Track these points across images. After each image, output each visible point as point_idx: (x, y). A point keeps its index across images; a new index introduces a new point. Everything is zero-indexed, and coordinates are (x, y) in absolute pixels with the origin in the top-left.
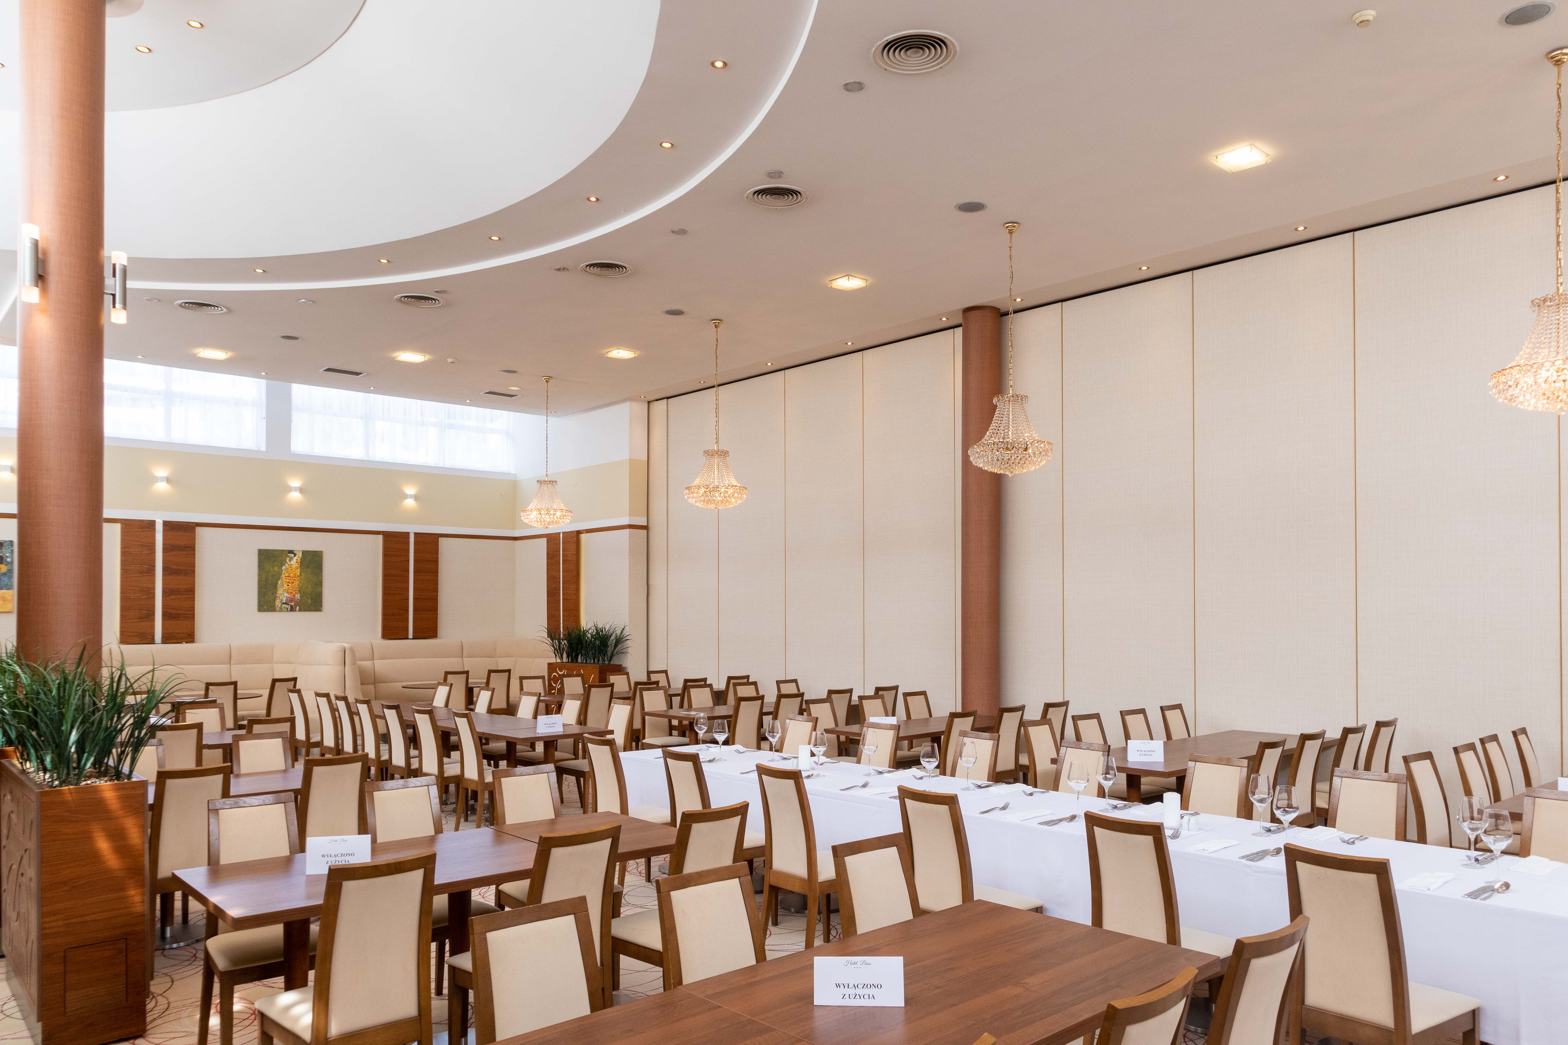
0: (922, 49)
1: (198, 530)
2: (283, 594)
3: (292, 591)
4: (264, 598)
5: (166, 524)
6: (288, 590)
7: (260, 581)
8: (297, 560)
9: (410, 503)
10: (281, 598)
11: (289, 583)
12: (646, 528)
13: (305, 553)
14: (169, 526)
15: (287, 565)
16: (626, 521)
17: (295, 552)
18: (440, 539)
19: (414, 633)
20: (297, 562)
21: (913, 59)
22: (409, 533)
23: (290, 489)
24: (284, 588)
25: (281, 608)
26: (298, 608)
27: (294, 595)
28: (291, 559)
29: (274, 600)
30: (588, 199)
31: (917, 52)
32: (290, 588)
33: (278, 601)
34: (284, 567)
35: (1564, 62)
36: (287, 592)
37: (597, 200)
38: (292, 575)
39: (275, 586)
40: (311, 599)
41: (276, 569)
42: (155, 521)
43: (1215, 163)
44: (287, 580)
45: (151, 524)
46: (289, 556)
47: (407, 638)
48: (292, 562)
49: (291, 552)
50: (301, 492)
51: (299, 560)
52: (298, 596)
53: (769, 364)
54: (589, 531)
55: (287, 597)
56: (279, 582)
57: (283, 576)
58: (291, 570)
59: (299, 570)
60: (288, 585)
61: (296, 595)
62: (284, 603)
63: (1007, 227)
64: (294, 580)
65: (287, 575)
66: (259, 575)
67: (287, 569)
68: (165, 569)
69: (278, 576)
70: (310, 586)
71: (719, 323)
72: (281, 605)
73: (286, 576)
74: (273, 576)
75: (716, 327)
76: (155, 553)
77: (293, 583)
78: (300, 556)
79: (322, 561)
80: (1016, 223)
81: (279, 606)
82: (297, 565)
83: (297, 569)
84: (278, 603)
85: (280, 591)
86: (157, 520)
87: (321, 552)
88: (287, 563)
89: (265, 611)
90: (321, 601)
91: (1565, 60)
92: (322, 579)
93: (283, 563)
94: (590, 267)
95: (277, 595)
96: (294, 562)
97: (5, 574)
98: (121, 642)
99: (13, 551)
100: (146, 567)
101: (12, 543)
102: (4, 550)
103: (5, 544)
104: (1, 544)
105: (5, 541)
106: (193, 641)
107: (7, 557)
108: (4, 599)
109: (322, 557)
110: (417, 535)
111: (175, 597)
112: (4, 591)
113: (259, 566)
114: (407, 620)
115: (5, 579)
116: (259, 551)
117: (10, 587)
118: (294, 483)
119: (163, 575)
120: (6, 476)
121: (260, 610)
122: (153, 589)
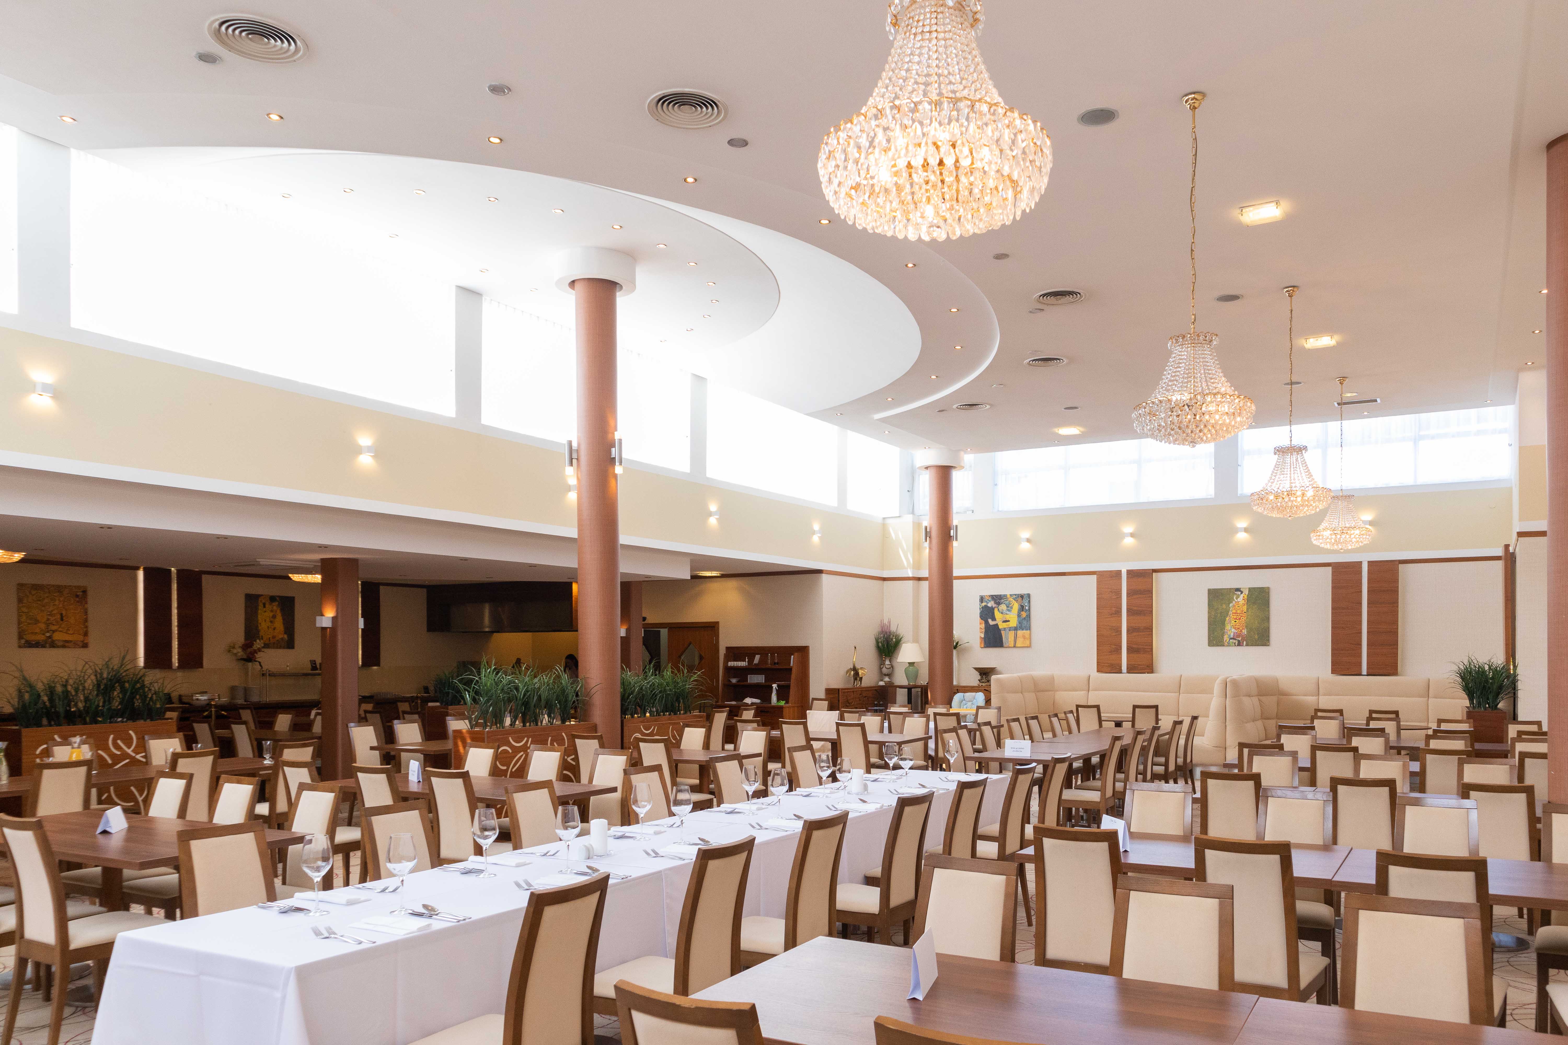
1: (1155, 575)
2: (1230, 630)
4: (1214, 633)
7: (1209, 618)
11: (1236, 619)
13: (1251, 590)
14: (1132, 574)
15: (1234, 602)
18: (1401, 566)
22: (1361, 562)
23: (1236, 530)
25: (1229, 643)
26: (1245, 643)
27: (1241, 631)
28: (1238, 597)
34: (1231, 605)
36: (1235, 628)
38: (1239, 611)
40: (1258, 634)
41: (1224, 606)
42: (1120, 571)
44: (1235, 617)
45: (1118, 573)
46: (1235, 594)
47: (1361, 674)
49: (1238, 590)
50: (1246, 532)
51: (1246, 597)
52: (1245, 632)
55: (1234, 633)
56: (1227, 619)
57: (1230, 613)
59: (1246, 606)
60: (1235, 622)
61: (1243, 631)
62: (1231, 639)
65: (1234, 611)
66: (1209, 612)
68: (1128, 610)
69: (1226, 613)
70: (1257, 622)
74: (1221, 613)
76: (1121, 597)
77: (1240, 619)
78: (1247, 594)
79: (1269, 597)
84: (1226, 638)
85: (1228, 627)
86: (1122, 570)
87: (1268, 588)
89: (1214, 646)
90: (1269, 636)
92: (1269, 614)
93: (1230, 601)
96: (1241, 599)
97: (1025, 619)
98: (1098, 671)
99: (1029, 601)
100: (1114, 609)
101: (1029, 595)
102: (1024, 601)
103: (1025, 596)
104: (1022, 596)
105: (1025, 594)
106: (1152, 672)
107: (1026, 606)
108: (1024, 637)
109: (1268, 593)
110: (1371, 564)
111: (1137, 634)
112: (1024, 631)
113: (1209, 605)
114: (1360, 655)
115: (1025, 622)
116: (1209, 590)
117: (1029, 628)
118: (1242, 524)
119: (1127, 615)
120: (1025, 545)
121: (1210, 645)
122: (1120, 627)
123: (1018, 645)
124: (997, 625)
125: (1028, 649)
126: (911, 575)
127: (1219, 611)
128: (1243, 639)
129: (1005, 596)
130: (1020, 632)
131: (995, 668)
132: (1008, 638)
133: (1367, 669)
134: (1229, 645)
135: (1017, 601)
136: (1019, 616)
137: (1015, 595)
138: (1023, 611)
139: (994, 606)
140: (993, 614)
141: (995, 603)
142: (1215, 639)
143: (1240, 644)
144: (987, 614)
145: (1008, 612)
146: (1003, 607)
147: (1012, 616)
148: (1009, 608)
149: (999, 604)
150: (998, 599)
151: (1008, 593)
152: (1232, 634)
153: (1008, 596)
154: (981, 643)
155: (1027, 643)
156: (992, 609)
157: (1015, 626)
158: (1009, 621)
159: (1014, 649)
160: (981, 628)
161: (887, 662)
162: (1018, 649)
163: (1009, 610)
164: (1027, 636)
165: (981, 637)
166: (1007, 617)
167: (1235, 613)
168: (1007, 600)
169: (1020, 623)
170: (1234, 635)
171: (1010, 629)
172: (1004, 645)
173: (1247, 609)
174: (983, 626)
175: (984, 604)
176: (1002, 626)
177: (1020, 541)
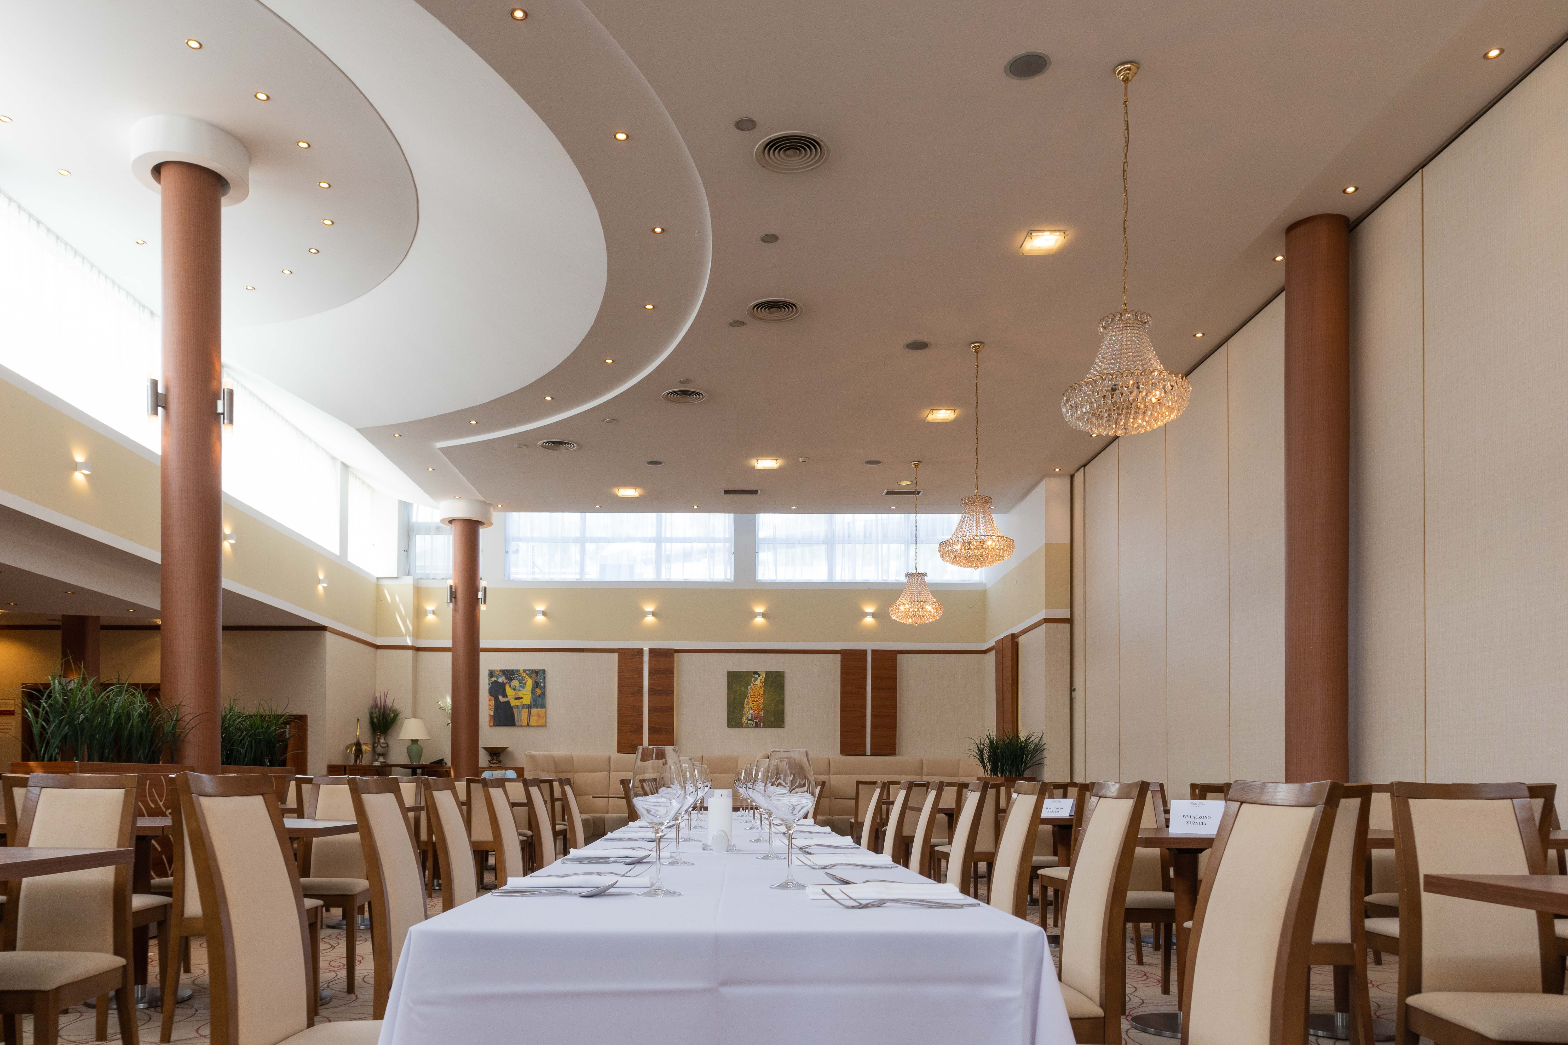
1: (677, 656)
2: (749, 712)
3: (757, 709)
4: (733, 715)
5: (651, 651)
6: (754, 707)
7: (729, 700)
8: (761, 680)
9: (869, 621)
12: (1070, 622)
14: (654, 653)
15: (752, 684)
16: (1043, 616)
18: (899, 655)
20: (761, 682)
22: (866, 650)
23: (755, 615)
24: (750, 706)
25: (747, 724)
28: (756, 679)
29: (741, 717)
33: (744, 717)
34: (749, 687)
36: (753, 710)
38: (756, 694)
40: (774, 716)
41: (743, 688)
44: (753, 699)
45: (641, 651)
46: (754, 677)
47: (865, 755)
49: (756, 673)
50: (763, 617)
51: (763, 679)
52: (762, 713)
55: (752, 714)
56: (746, 701)
57: (749, 695)
59: (763, 689)
60: (753, 704)
61: (761, 713)
62: (749, 720)
65: (752, 694)
66: (729, 694)
67: (752, 688)
68: (650, 690)
70: (773, 704)
72: (747, 722)
73: (751, 695)
74: (740, 695)
77: (757, 701)
78: (764, 677)
79: (784, 681)
83: (761, 688)
84: (744, 719)
85: (746, 709)
86: (644, 649)
87: (783, 672)
89: (733, 727)
90: (783, 718)
92: (784, 698)
96: (759, 682)
97: (539, 696)
98: (619, 752)
99: (545, 678)
100: (636, 688)
101: (544, 671)
102: (538, 677)
103: (539, 673)
104: (537, 672)
105: (539, 670)
107: (541, 682)
108: (539, 716)
109: (784, 677)
110: (874, 652)
111: (659, 712)
113: (728, 687)
114: (865, 737)
115: (539, 700)
116: (729, 673)
117: (543, 706)
118: (759, 609)
119: (649, 695)
120: (540, 618)
121: (729, 726)
122: (642, 707)
123: (532, 724)
124: (508, 702)
126: (410, 644)
129: (518, 671)
130: (534, 711)
131: (506, 748)
132: (522, 716)
133: (871, 749)
134: (747, 727)
135: (531, 677)
136: (533, 692)
137: (529, 670)
138: (537, 688)
139: (505, 681)
140: (504, 690)
141: (507, 678)
142: (734, 720)
143: (757, 726)
144: (497, 689)
145: (521, 689)
146: (515, 683)
147: (525, 693)
148: (522, 684)
149: (511, 679)
150: (510, 674)
151: (521, 668)
152: (750, 716)
153: (522, 672)
154: (490, 722)
155: (542, 722)
156: (503, 685)
158: (521, 698)
159: (527, 728)
160: (490, 705)
161: (382, 740)
162: (531, 728)
164: (542, 715)
165: (490, 715)
166: (520, 694)
167: (753, 695)
168: (519, 676)
169: (534, 700)
171: (524, 707)
172: (517, 724)
174: (493, 703)
175: (493, 679)
176: (513, 703)
177: (534, 613)
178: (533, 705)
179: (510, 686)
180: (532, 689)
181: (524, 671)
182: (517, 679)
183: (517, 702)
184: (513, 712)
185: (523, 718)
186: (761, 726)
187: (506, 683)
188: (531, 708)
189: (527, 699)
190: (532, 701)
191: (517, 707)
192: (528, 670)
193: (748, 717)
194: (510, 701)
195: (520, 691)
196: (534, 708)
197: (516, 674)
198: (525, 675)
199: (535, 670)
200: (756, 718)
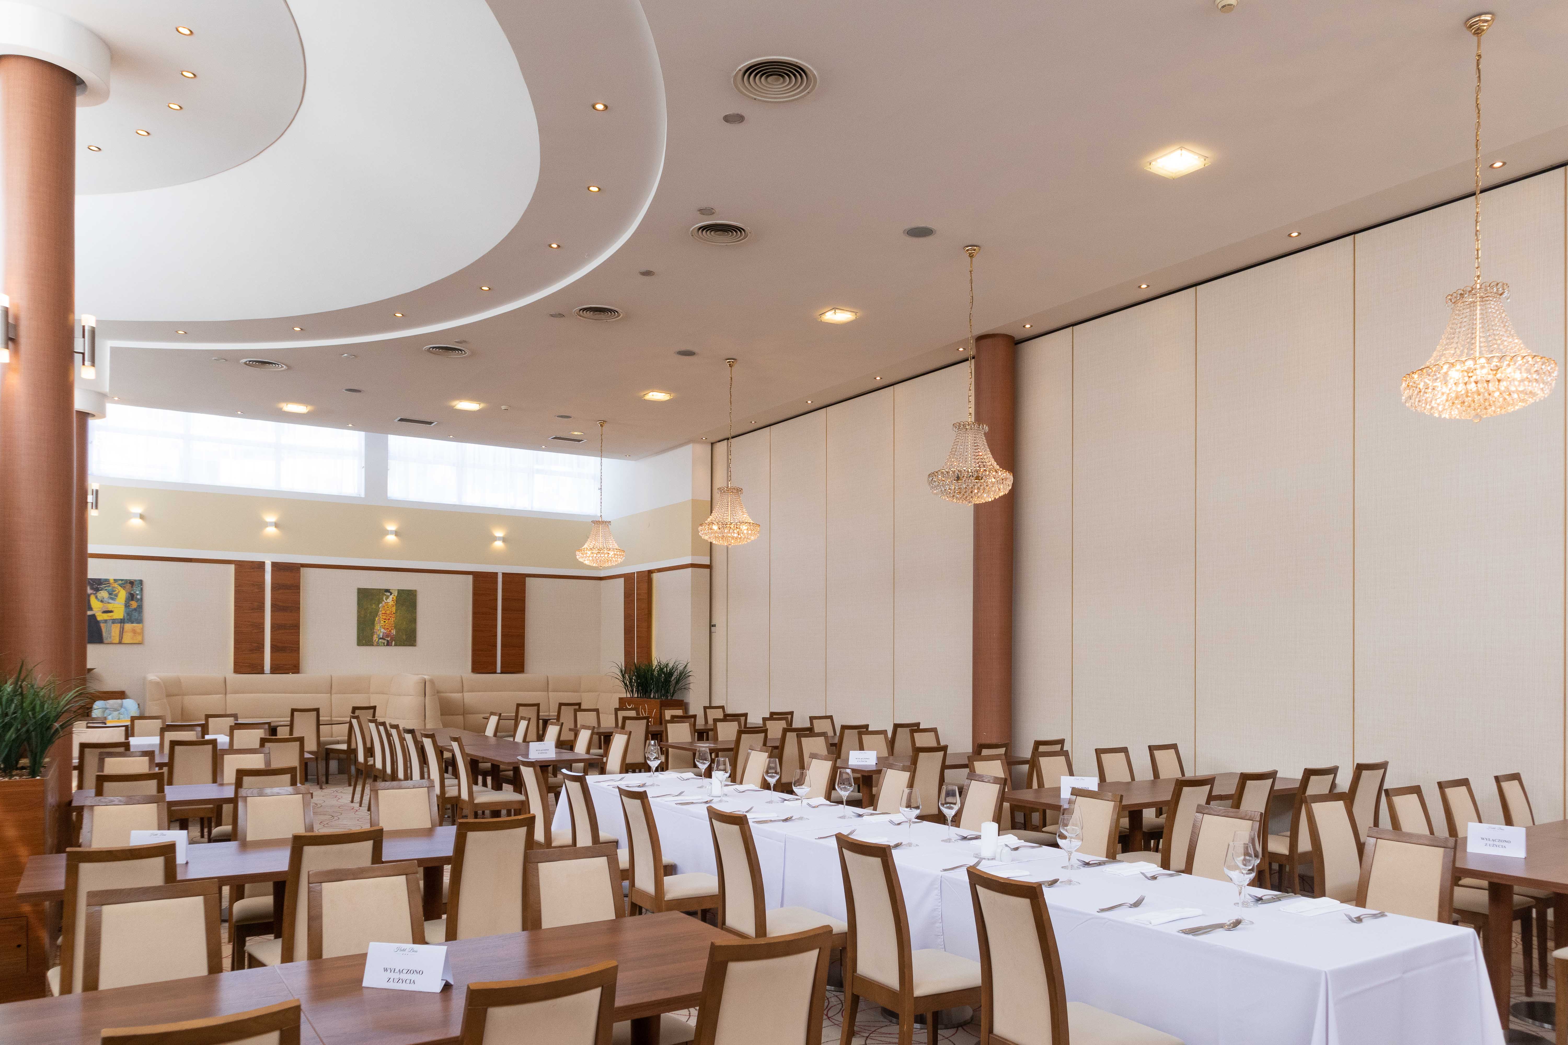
0: (783, 77)
1: (303, 570)
2: (380, 629)
3: (388, 627)
4: (363, 633)
5: (275, 565)
7: (359, 617)
8: (393, 598)
9: (499, 545)
10: (378, 634)
11: (385, 619)
12: (709, 567)
14: (277, 567)
15: (383, 603)
16: (688, 560)
17: (391, 591)
18: (527, 579)
19: (502, 667)
20: (392, 600)
21: (776, 87)
22: (497, 573)
23: (386, 532)
25: (378, 643)
26: (393, 643)
28: (387, 597)
29: (372, 636)
30: (550, 246)
31: (778, 80)
32: (387, 625)
33: (375, 636)
34: (380, 605)
35: (1483, 30)
36: (384, 628)
37: (559, 246)
38: (388, 612)
39: (373, 623)
40: (406, 635)
41: (374, 606)
42: (264, 562)
43: (1149, 170)
44: (384, 617)
45: (262, 565)
46: (385, 595)
47: (495, 672)
48: (388, 600)
49: (387, 591)
50: (396, 535)
52: (394, 632)
53: (809, 402)
54: (660, 570)
55: (383, 633)
56: (377, 619)
58: (388, 607)
59: (395, 607)
60: (385, 622)
61: (392, 631)
62: (381, 639)
63: (968, 250)
64: (391, 617)
65: (384, 612)
66: (358, 612)
68: (273, 606)
69: (376, 613)
70: (405, 623)
71: (733, 362)
72: (379, 640)
73: (382, 613)
74: (371, 613)
75: (730, 366)
76: (264, 591)
77: (389, 619)
78: (396, 595)
79: (416, 600)
80: (976, 246)
81: (377, 641)
82: (392, 603)
83: (393, 606)
84: (375, 638)
85: (377, 627)
86: (266, 561)
87: (416, 591)
88: (384, 601)
89: (363, 645)
90: (415, 637)
91: (1485, 28)
92: (416, 616)
93: (380, 601)
94: (583, 311)
95: (375, 630)
96: (390, 600)
97: (135, 609)
98: (236, 672)
99: (142, 589)
100: (256, 604)
101: (141, 582)
102: (134, 589)
103: (136, 583)
104: (132, 583)
105: (135, 581)
106: (298, 672)
107: (137, 594)
108: (134, 631)
109: (416, 595)
110: (504, 575)
111: (283, 631)
112: (134, 625)
113: (359, 604)
114: (495, 656)
115: (136, 614)
116: (359, 590)
117: (140, 621)
118: (391, 527)
119: (272, 611)
120: (137, 522)
121: (359, 644)
122: (263, 624)
123: (125, 640)
125: (139, 646)
127: (369, 611)
128: (392, 639)
129: (107, 580)
130: (128, 626)
133: (501, 667)
134: (378, 645)
135: (124, 588)
136: (127, 606)
137: (122, 580)
142: (365, 638)
143: (389, 644)
145: (110, 601)
146: (104, 594)
147: (116, 605)
148: (113, 595)
151: (111, 578)
152: (381, 634)
153: (112, 581)
157: (122, 617)
158: (111, 612)
163: (112, 599)
166: (110, 607)
168: (109, 586)
169: (128, 614)
170: (383, 635)
171: (114, 621)
172: (105, 641)
173: (396, 610)
176: (100, 617)
177: (129, 515)
178: (127, 619)
179: (96, 597)
180: (126, 601)
181: (115, 580)
182: (106, 590)
183: (106, 616)
184: (100, 627)
185: (113, 634)
186: (393, 644)
187: (91, 594)
188: (124, 623)
189: (119, 611)
190: (126, 615)
191: (106, 621)
192: (120, 580)
193: (379, 635)
194: (96, 614)
195: (109, 603)
196: (128, 623)
197: (105, 584)
198: (116, 586)
199: (130, 580)
200: (388, 636)
